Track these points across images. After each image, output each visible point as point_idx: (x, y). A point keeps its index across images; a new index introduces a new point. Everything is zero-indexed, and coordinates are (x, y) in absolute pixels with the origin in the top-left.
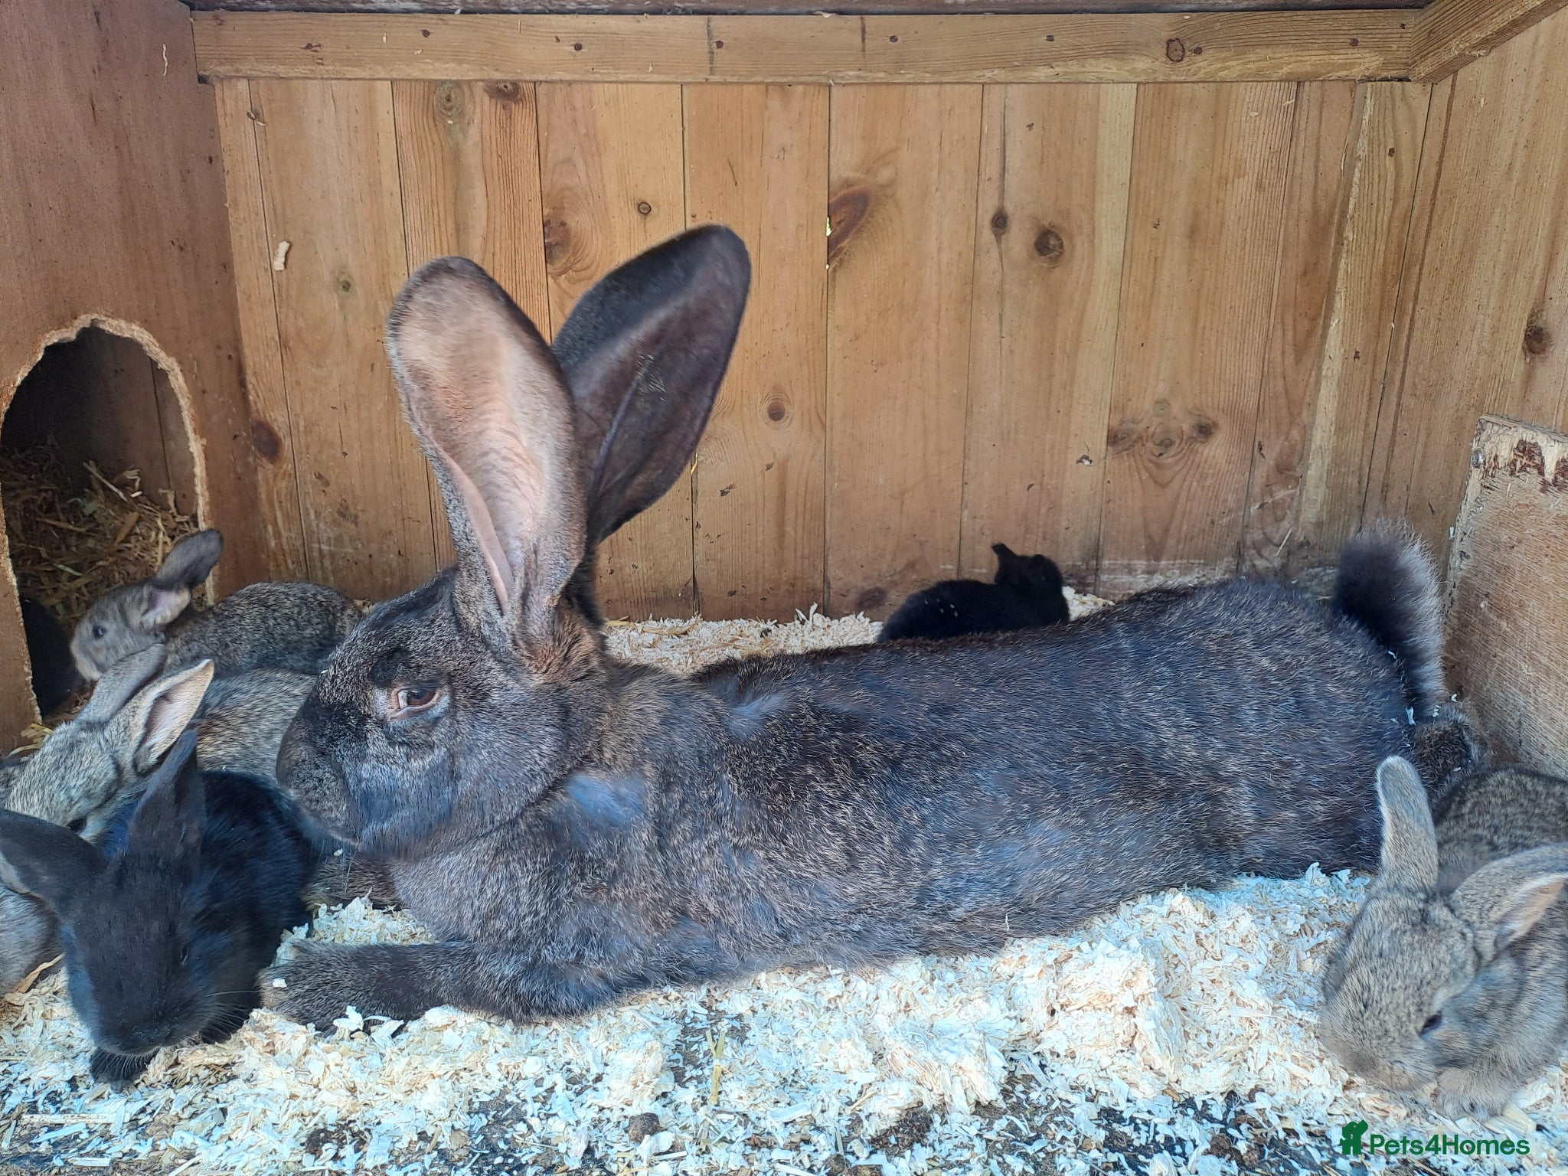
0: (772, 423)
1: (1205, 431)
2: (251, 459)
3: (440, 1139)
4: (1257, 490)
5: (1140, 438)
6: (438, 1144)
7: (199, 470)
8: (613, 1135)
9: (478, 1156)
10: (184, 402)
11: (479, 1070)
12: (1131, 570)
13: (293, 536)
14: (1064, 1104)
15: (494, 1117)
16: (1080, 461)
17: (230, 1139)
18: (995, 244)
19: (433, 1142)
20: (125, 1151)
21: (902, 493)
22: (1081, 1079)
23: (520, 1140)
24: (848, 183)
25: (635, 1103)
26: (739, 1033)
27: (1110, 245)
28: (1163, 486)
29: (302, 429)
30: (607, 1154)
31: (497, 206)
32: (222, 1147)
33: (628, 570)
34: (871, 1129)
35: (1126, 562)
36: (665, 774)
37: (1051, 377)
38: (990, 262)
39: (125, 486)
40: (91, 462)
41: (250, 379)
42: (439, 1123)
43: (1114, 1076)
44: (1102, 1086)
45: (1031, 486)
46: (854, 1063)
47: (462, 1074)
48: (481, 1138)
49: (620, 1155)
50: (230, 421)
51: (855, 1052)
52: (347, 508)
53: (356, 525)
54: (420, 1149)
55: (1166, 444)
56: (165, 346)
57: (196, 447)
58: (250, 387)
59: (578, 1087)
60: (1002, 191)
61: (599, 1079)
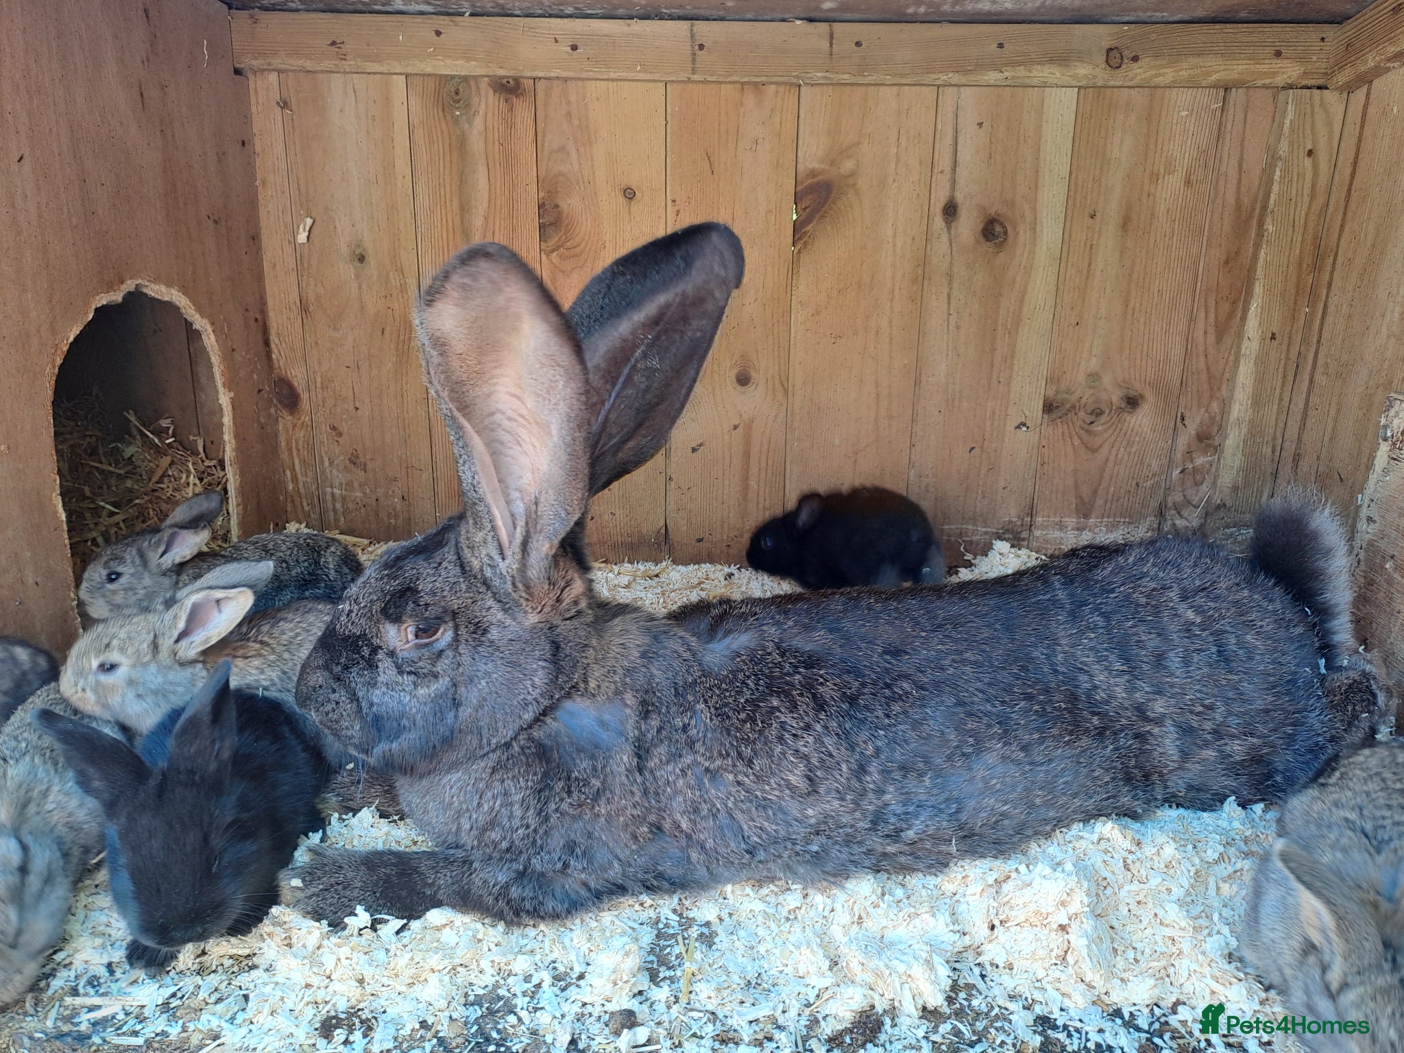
0: (739, 388)
1: (1132, 402)
2: (272, 411)
3: (439, 1028)
4: (1179, 456)
5: (1074, 407)
6: (437, 1032)
7: (227, 420)
8: (595, 1028)
9: (473, 1044)
10: (215, 359)
11: (474, 966)
12: (1061, 527)
13: (309, 480)
14: (1003, 1011)
15: (487, 1009)
16: (1018, 427)
17: (252, 1023)
18: (945, 230)
19: (433, 1030)
20: (157, 1031)
21: (856, 453)
22: (1019, 988)
23: (511, 1031)
24: (813, 173)
25: (614, 1000)
26: (708, 939)
27: (1050, 233)
28: (1094, 450)
29: (319, 385)
30: (589, 1046)
31: (498, 190)
32: (244, 1030)
33: (606, 516)
34: (827, 1029)
35: (1057, 519)
36: (644, 703)
37: (993, 350)
38: (941, 246)
39: (160, 432)
40: (131, 411)
41: (274, 338)
42: (438, 1013)
43: (1049, 987)
44: (1038, 996)
45: (972, 449)
46: (813, 969)
47: (459, 969)
48: (476, 1027)
49: (600, 1046)
50: (255, 377)
51: (813, 959)
52: (357, 457)
53: (365, 471)
54: (421, 1037)
55: (1098, 413)
56: (200, 309)
57: (225, 399)
58: (273, 346)
59: (563, 983)
60: (953, 182)
61: (581, 977)
